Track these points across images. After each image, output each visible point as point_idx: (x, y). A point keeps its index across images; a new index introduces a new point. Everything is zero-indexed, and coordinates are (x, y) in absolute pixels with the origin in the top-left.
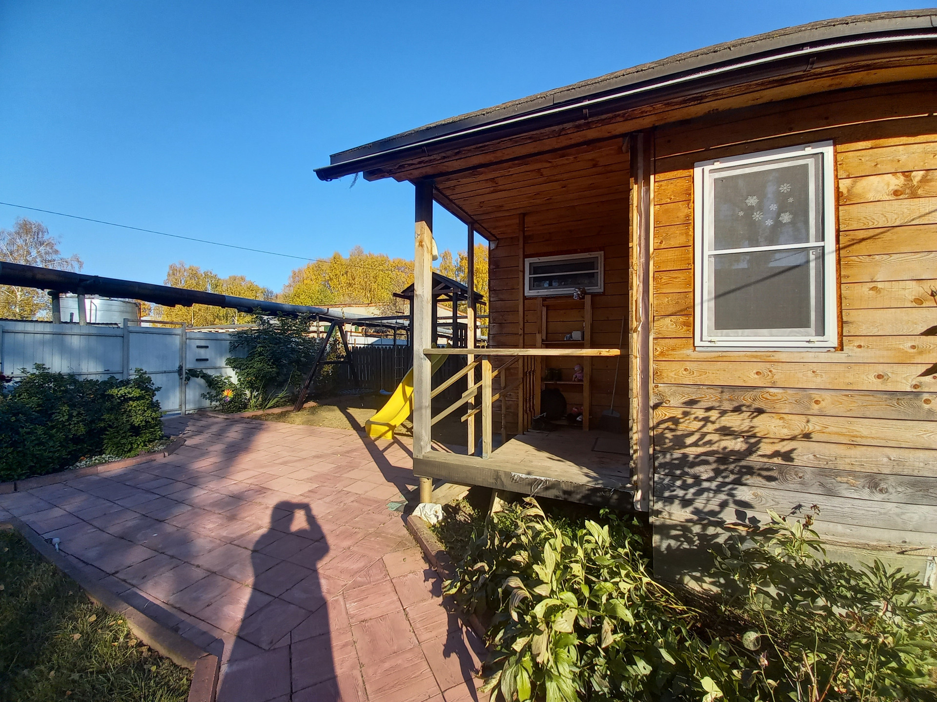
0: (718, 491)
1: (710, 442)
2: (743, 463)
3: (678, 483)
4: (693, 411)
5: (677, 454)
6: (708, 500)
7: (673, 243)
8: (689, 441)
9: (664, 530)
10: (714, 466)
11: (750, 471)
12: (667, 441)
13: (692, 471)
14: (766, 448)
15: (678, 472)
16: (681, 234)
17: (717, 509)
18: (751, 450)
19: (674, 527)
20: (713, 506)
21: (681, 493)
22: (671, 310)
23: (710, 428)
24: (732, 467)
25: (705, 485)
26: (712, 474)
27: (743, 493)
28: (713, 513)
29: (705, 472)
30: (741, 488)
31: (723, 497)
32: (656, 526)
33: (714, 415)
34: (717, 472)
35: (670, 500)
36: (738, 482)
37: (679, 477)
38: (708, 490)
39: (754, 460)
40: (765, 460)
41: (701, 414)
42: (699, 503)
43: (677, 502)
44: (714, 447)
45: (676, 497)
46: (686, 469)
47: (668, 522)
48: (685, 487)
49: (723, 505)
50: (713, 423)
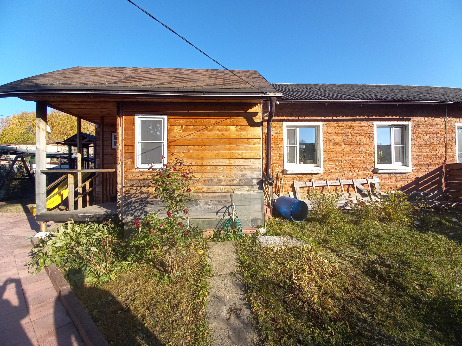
0: (140, 209)
1: (138, 196)
2: (146, 201)
3: (130, 209)
4: (133, 187)
5: (129, 201)
6: (138, 213)
7: (129, 138)
8: (132, 196)
9: (127, 224)
10: (139, 203)
11: (148, 202)
12: (126, 197)
13: (133, 205)
14: (151, 196)
15: (130, 206)
16: (131, 135)
17: (140, 215)
18: (148, 196)
19: (129, 222)
20: (139, 214)
21: (131, 212)
22: (129, 158)
23: (138, 192)
24: (144, 202)
25: (137, 208)
26: (139, 205)
27: (147, 209)
28: (139, 216)
29: (137, 205)
30: (146, 208)
31: (141, 211)
32: (125, 223)
33: (139, 188)
34: (140, 204)
35: (128, 215)
36: (145, 206)
37: (130, 207)
38: (138, 210)
39: (149, 200)
40: (151, 199)
41: (135, 188)
42: (136, 214)
43: (130, 215)
44: (139, 197)
45: (129, 213)
46: (132, 205)
47: (128, 221)
48: (132, 210)
49: (141, 213)
50: (139, 190)
